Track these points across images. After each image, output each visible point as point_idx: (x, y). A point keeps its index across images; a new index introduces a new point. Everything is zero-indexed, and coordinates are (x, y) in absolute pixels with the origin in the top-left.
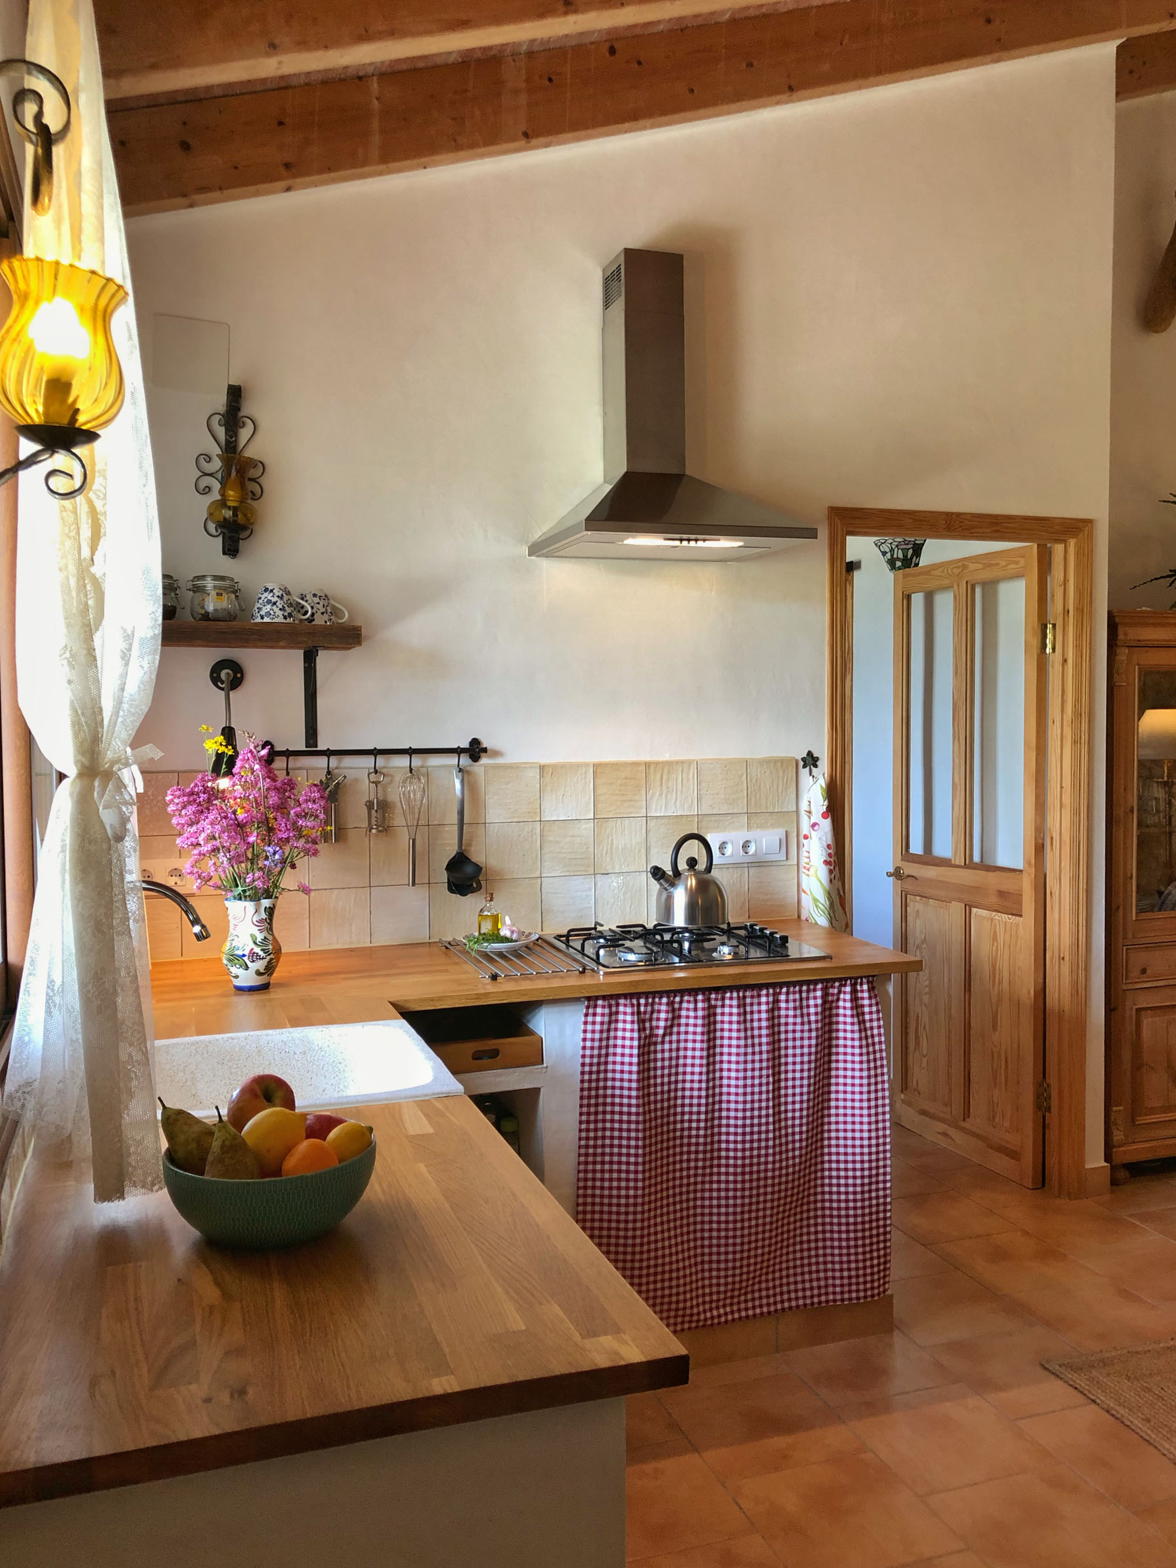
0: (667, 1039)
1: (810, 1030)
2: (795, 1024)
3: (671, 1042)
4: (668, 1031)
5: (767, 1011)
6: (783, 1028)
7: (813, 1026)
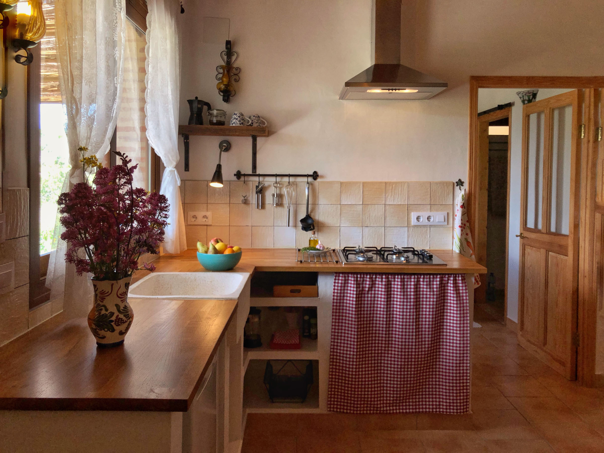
0: (370, 292)
1: (433, 295)
2: (427, 291)
3: (371, 294)
4: (370, 289)
5: (414, 285)
6: (421, 293)
7: (435, 293)
